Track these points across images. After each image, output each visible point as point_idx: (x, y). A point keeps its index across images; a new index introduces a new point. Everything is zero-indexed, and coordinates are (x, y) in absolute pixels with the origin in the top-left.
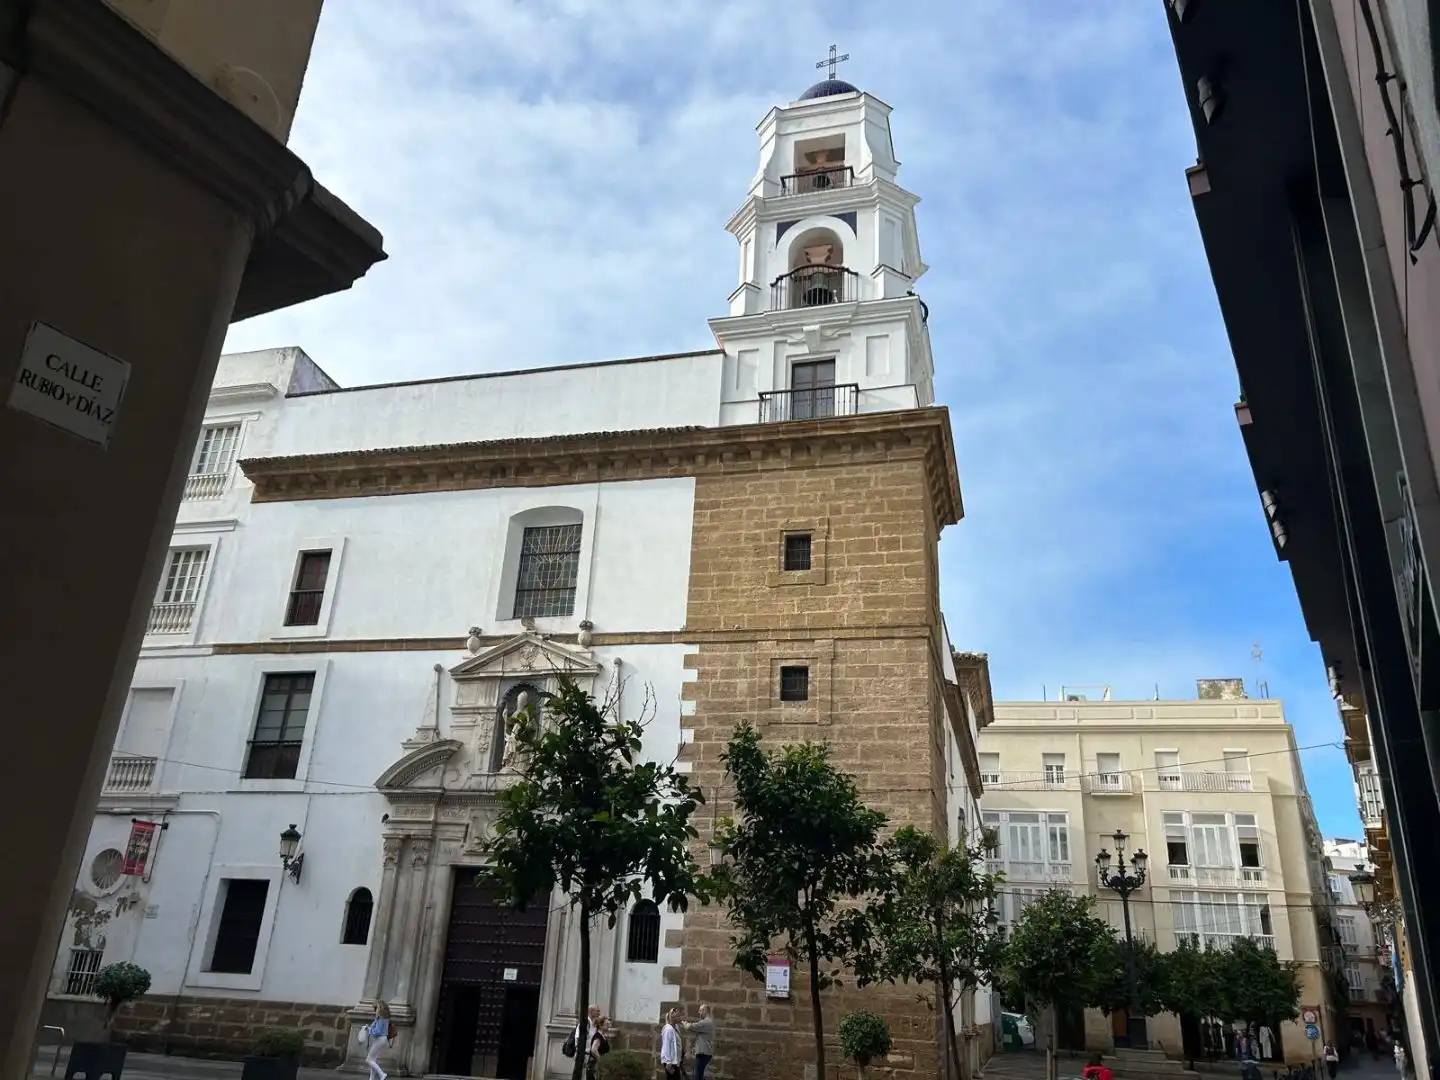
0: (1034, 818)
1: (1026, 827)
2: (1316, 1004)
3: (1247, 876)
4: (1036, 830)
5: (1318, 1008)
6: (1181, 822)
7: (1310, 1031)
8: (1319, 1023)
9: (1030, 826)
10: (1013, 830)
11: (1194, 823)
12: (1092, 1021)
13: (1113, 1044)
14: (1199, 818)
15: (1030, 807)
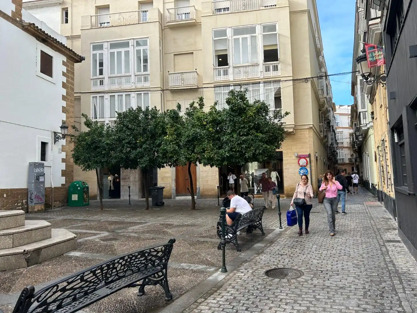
0: (126, 44)
1: (121, 52)
2: (308, 153)
3: (267, 69)
4: (127, 53)
5: (309, 156)
6: (226, 35)
7: (302, 171)
8: (309, 166)
9: (123, 50)
10: (112, 54)
11: (234, 35)
12: (163, 179)
13: (174, 191)
14: (237, 31)
15: (122, 37)
